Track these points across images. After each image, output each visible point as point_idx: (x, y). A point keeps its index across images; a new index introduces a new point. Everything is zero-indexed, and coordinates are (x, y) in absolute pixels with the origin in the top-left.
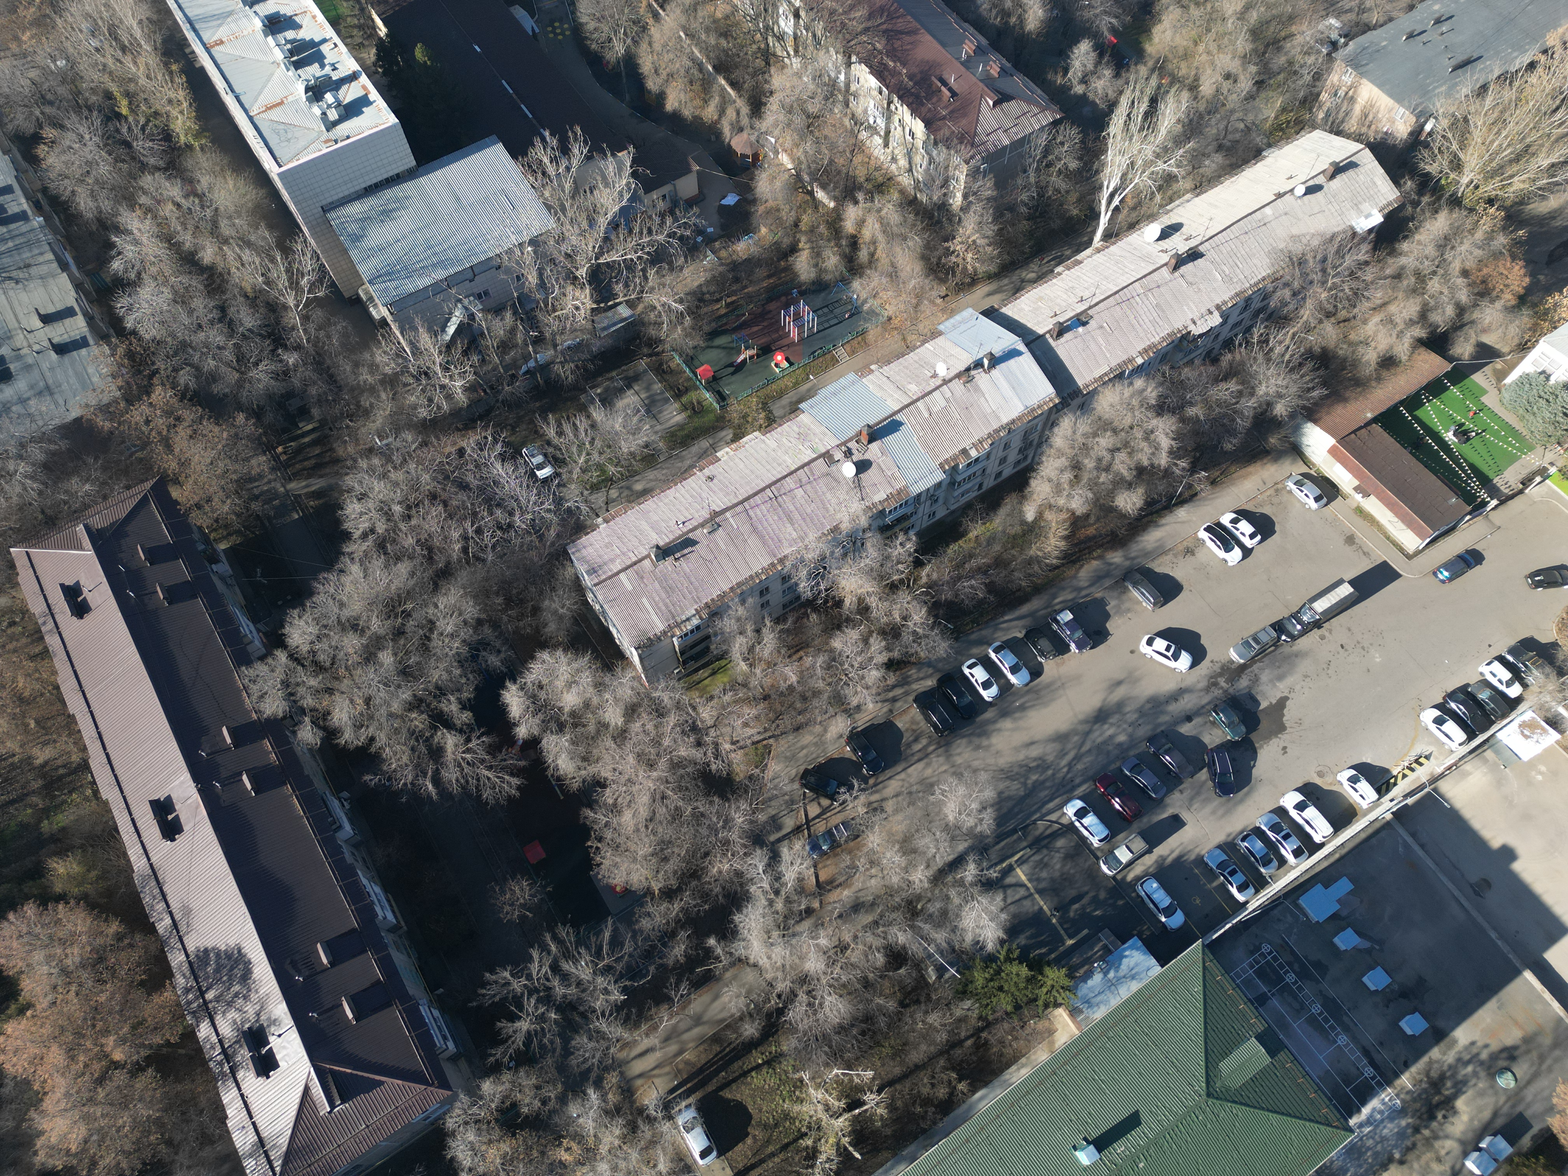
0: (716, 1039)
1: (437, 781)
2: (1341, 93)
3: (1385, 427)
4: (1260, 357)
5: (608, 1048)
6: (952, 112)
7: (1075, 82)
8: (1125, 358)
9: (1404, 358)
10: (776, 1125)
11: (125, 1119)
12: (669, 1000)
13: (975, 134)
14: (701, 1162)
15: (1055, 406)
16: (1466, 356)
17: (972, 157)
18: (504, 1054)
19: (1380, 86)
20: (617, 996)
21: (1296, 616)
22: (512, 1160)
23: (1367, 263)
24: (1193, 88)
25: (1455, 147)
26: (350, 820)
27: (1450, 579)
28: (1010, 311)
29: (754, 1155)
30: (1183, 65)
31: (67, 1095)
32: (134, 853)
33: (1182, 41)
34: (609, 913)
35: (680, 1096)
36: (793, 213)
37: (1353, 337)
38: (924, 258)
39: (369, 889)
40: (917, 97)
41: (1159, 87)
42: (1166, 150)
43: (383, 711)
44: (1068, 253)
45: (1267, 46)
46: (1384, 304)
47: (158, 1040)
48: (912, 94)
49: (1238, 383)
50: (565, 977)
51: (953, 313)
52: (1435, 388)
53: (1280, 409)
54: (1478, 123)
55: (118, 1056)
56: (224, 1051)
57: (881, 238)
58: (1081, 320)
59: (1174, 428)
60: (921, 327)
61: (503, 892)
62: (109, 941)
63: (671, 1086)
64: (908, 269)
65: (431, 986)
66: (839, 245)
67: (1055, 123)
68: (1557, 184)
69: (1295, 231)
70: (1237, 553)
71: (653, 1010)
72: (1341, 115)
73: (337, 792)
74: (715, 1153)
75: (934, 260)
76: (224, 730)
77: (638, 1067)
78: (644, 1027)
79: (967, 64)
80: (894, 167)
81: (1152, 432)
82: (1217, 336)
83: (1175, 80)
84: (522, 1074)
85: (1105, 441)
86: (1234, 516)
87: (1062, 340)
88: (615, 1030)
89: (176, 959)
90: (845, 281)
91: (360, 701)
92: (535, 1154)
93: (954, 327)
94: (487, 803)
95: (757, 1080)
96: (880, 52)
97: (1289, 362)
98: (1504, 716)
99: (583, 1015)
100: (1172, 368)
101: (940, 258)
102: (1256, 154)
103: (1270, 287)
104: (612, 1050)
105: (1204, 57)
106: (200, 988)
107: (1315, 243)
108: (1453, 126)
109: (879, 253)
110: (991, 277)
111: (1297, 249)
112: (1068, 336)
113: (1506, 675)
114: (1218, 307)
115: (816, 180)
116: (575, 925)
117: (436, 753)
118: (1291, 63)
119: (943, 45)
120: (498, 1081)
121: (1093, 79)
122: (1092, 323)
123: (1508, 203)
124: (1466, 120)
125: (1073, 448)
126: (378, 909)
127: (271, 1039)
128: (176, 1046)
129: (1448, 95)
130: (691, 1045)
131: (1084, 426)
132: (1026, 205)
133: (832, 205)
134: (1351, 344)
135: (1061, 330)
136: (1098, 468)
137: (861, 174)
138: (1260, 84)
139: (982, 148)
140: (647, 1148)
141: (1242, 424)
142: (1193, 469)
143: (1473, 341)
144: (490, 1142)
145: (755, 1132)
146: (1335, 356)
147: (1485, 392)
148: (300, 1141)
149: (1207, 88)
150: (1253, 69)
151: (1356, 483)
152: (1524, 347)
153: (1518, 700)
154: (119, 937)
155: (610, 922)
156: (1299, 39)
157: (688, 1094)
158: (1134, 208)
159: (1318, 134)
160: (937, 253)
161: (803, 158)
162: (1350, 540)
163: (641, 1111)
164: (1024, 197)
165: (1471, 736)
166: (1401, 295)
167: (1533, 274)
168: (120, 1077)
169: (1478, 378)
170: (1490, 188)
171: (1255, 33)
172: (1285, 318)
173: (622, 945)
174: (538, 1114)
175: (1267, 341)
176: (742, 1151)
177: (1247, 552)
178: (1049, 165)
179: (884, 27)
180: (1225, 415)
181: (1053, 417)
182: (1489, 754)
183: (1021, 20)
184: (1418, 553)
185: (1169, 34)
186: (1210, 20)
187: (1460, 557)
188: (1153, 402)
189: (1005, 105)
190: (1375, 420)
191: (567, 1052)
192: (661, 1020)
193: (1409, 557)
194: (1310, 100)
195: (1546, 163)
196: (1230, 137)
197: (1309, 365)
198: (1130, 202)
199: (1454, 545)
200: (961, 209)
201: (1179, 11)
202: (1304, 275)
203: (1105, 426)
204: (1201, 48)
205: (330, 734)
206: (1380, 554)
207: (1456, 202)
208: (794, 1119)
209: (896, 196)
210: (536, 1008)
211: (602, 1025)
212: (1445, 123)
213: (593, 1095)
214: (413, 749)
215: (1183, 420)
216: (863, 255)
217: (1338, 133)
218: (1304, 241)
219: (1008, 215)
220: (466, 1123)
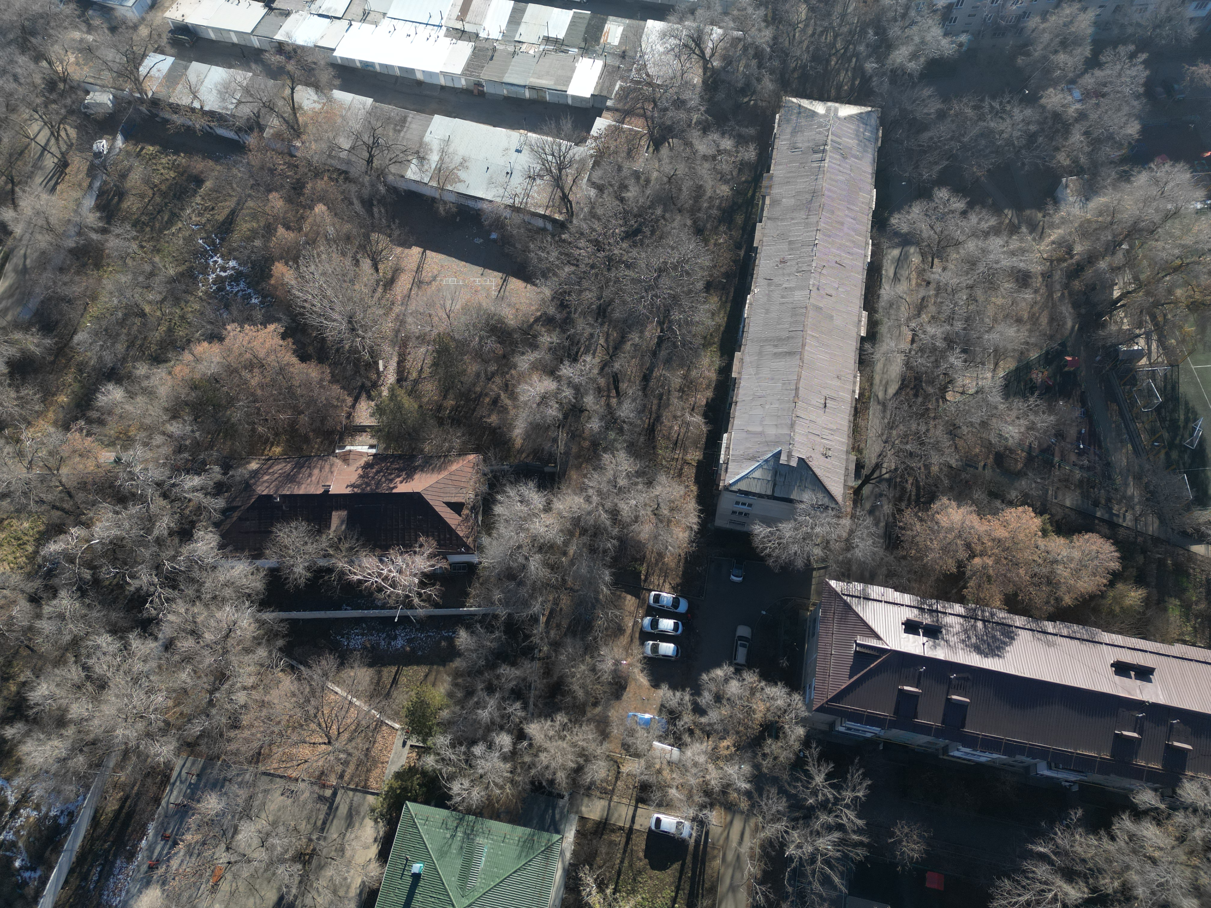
0: (713, 890)
1: (1043, 857)
5: (764, 817)
10: (634, 880)
11: (935, 545)
12: (761, 882)
14: (656, 815)
18: (811, 755)
20: (791, 851)
22: (749, 714)
26: (1052, 778)
29: (632, 850)
31: (973, 528)
32: (1118, 639)
34: (850, 894)
35: (700, 836)
39: (987, 754)
43: (1135, 864)
47: (971, 583)
50: (830, 829)
55: (977, 561)
56: (937, 611)
61: (920, 836)
62: (1060, 593)
63: (710, 836)
65: (889, 745)
71: (763, 866)
73: (1083, 786)
74: (653, 828)
76: (1190, 747)
77: (737, 826)
78: (758, 850)
84: (791, 755)
88: (771, 831)
89: (1019, 621)
91: (1157, 854)
92: (741, 728)
94: (999, 878)
95: (669, 893)
99: (796, 819)
104: (760, 818)
106: (989, 622)
116: (860, 865)
117: (1069, 875)
120: (798, 739)
126: (968, 750)
127: (925, 639)
128: (961, 590)
130: (722, 871)
140: (690, 791)
144: (768, 710)
145: (642, 863)
148: (852, 617)
154: (1058, 600)
155: (843, 889)
157: (697, 842)
163: (712, 805)
168: (962, 554)
173: (822, 884)
174: (761, 746)
176: (640, 845)
191: (782, 791)
192: (753, 866)
205: (1138, 814)
208: (628, 894)
210: (824, 795)
211: (780, 826)
213: (745, 786)
214: (1084, 861)
220: (789, 705)
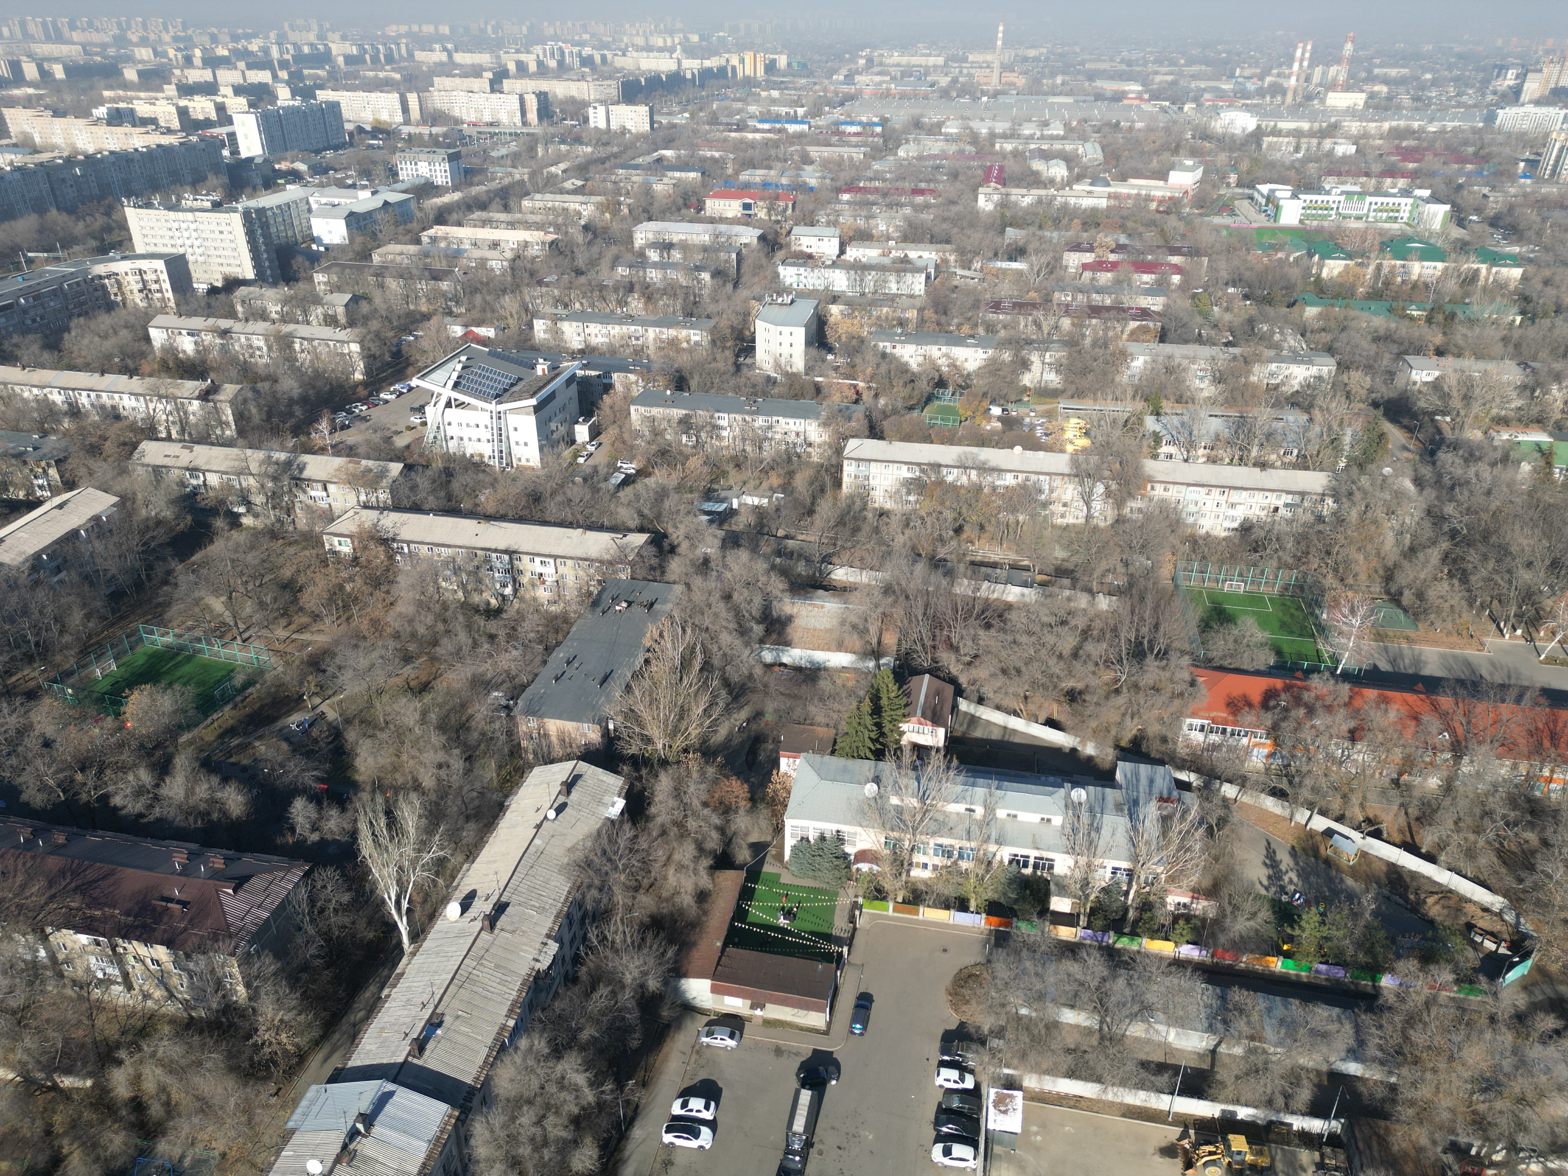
2: (535, 735)
3: (736, 945)
4: (608, 953)
6: (191, 920)
7: (307, 834)
8: (496, 1029)
9: (711, 886)
13: (228, 925)
15: (458, 1119)
16: (749, 859)
17: (236, 947)
19: (560, 718)
21: (788, 1151)
23: (636, 837)
24: (417, 787)
25: (637, 730)
27: (865, 1028)
28: (357, 1060)
30: (397, 776)
33: (385, 759)
36: (38, 1123)
37: (665, 894)
38: (232, 1069)
40: (144, 926)
41: (387, 801)
42: (423, 843)
44: (386, 972)
45: (457, 731)
46: (669, 858)
48: (137, 927)
49: (606, 986)
51: (295, 1103)
52: (746, 894)
53: (653, 984)
54: (641, 708)
57: (169, 1080)
58: (434, 1023)
59: (579, 1061)
60: (266, 1139)
64: (220, 1090)
66: (118, 1120)
67: (307, 875)
68: (716, 720)
69: (569, 845)
70: (705, 1131)
72: (545, 749)
75: (246, 1064)
79: (185, 872)
80: (149, 1003)
81: (563, 1078)
82: (563, 960)
83: (397, 790)
85: (526, 1118)
86: (680, 1101)
87: (427, 1053)
90: (145, 1153)
93: (305, 1115)
96: (79, 909)
97: (633, 942)
98: (980, 1108)
100: (543, 1010)
101: (251, 1059)
102: (500, 808)
103: (579, 896)
105: (411, 763)
107: (589, 844)
108: (626, 717)
109: (175, 1096)
110: (317, 1043)
111: (579, 855)
112: (430, 1046)
113: (954, 1074)
114: (548, 936)
115: (55, 1070)
118: (483, 734)
119: (151, 869)
121: (323, 823)
122: (447, 1020)
123: (697, 746)
124: (632, 711)
125: (500, 1147)
129: (609, 701)
131: (497, 1118)
132: (318, 956)
133: (89, 1083)
134: (667, 900)
135: (420, 1045)
136: (536, 1149)
137: (112, 1032)
138: (469, 759)
139: (243, 933)
141: (633, 1016)
142: (620, 1085)
143: (745, 846)
146: (663, 917)
147: (779, 875)
149: (428, 781)
150: (457, 751)
151: (749, 1002)
152: (779, 830)
153: (977, 1086)
156: (479, 717)
158: (425, 901)
159: (537, 770)
160: (244, 1057)
161: (25, 1058)
162: (778, 1051)
164: (312, 950)
165: (975, 1145)
166: (675, 844)
167: (746, 781)
169: (767, 868)
170: (679, 743)
171: (442, 727)
172: (606, 911)
175: (605, 938)
177: (712, 1125)
178: (322, 911)
179: (73, 885)
180: (615, 1019)
181: (462, 1131)
182: (997, 1149)
183: (224, 812)
184: (829, 1024)
185: (370, 760)
186: (399, 736)
187: (857, 1006)
188: (547, 1051)
189: (246, 886)
190: (725, 945)
193: (826, 1033)
194: (515, 751)
195: (700, 711)
196: (471, 806)
197: (650, 936)
198: (418, 899)
199: (847, 1001)
200: (250, 999)
201: (369, 741)
202: (598, 871)
203: (518, 1103)
204: (405, 757)
206: (806, 1048)
207: (664, 763)
209: (166, 1029)
212: (620, 719)
215: (583, 1048)
216: (156, 1110)
217: (552, 762)
218: (580, 847)
219: (304, 976)
